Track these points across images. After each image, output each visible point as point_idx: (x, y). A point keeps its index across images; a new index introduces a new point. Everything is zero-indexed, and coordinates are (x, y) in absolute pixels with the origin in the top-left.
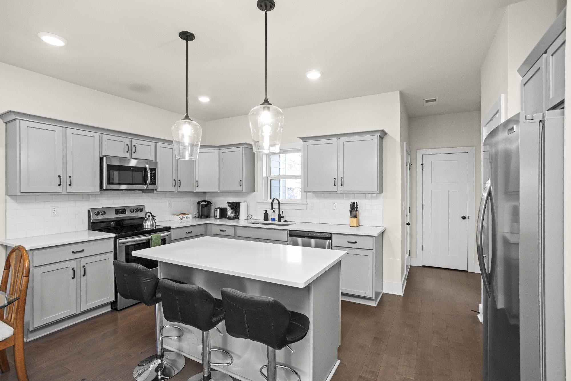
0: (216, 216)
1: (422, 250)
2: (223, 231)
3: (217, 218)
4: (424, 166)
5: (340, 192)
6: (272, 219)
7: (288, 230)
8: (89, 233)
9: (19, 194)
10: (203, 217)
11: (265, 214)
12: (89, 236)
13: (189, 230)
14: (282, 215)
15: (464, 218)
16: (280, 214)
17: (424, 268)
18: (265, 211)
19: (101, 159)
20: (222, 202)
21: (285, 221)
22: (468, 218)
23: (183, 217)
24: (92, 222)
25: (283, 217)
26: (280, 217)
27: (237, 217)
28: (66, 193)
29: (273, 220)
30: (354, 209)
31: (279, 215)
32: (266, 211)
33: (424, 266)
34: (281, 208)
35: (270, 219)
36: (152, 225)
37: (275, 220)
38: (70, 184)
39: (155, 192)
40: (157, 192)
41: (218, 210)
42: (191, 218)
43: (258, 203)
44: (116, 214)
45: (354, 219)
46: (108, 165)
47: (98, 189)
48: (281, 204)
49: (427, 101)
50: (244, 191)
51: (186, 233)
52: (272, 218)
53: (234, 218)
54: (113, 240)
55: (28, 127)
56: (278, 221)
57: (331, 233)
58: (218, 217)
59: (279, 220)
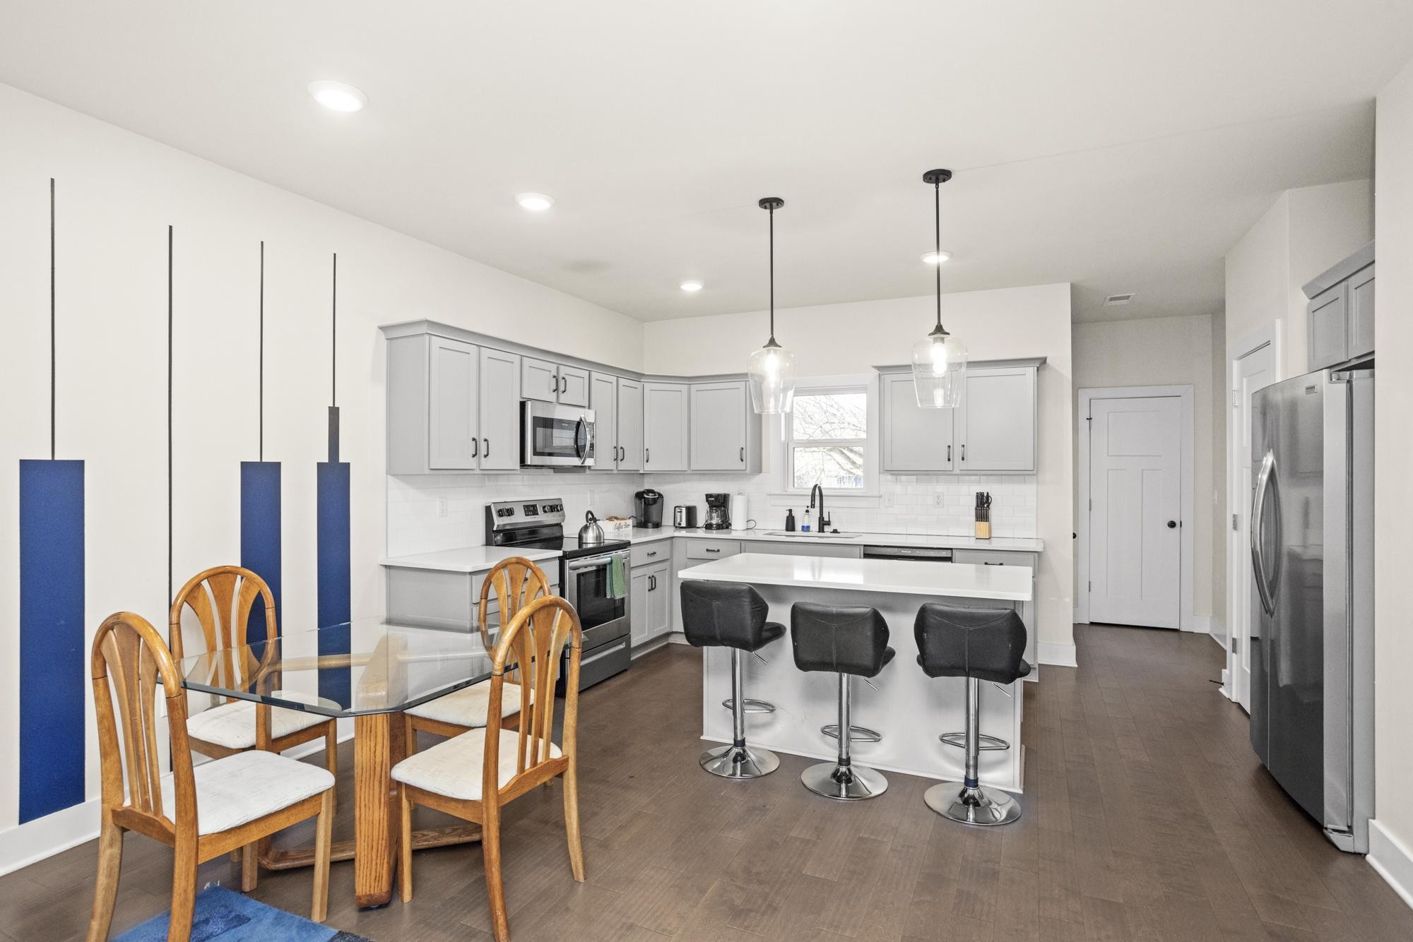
0: (680, 524)
1: (1089, 591)
2: (714, 551)
3: (682, 528)
4: (1092, 421)
5: (958, 472)
6: (803, 527)
7: (861, 545)
8: (486, 551)
9: (427, 472)
10: (650, 525)
11: (787, 517)
12: (488, 560)
13: (651, 548)
14: (826, 519)
15: (1172, 525)
16: (823, 518)
17: (1094, 628)
18: (788, 512)
19: (523, 405)
20: (695, 494)
21: (835, 531)
22: (1181, 526)
23: (620, 524)
24: (495, 529)
25: (828, 523)
26: (823, 524)
27: (725, 525)
28: (479, 472)
29: (806, 529)
30: (983, 503)
31: (821, 518)
32: (790, 511)
33: (1092, 624)
34: (824, 505)
35: (798, 526)
36: (599, 537)
37: (811, 530)
38: (486, 454)
39: (588, 471)
40: (591, 472)
41: (684, 510)
42: (631, 527)
43: (770, 495)
44: (526, 515)
45: (983, 524)
46: (534, 417)
47: (517, 465)
48: (824, 497)
49: (1112, 299)
50: (748, 471)
51: (648, 555)
52: (806, 525)
53: (719, 527)
54: (557, 562)
55: (440, 348)
56: (819, 532)
57: (951, 549)
58: (684, 524)
59: (821, 530)
